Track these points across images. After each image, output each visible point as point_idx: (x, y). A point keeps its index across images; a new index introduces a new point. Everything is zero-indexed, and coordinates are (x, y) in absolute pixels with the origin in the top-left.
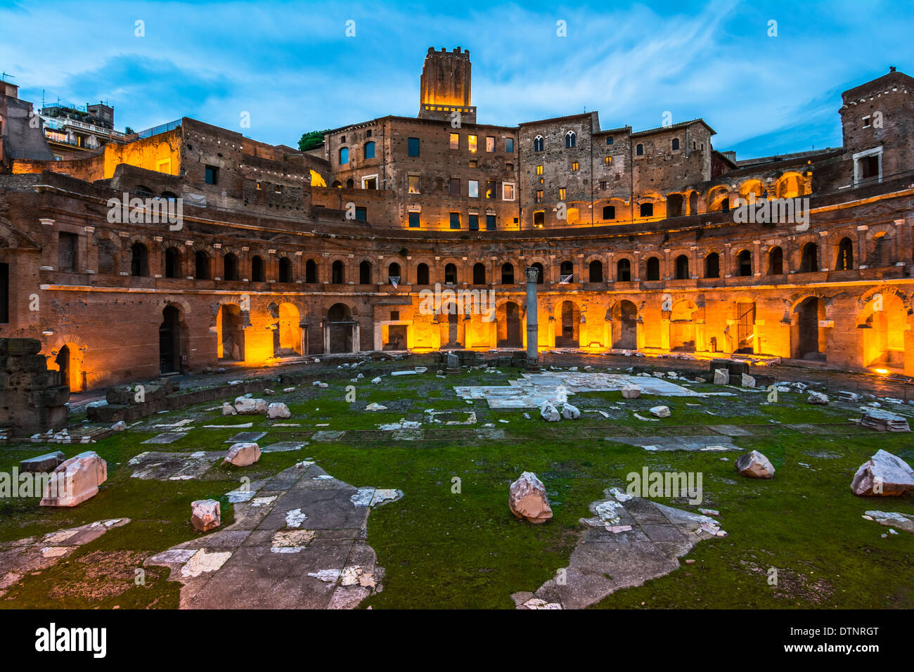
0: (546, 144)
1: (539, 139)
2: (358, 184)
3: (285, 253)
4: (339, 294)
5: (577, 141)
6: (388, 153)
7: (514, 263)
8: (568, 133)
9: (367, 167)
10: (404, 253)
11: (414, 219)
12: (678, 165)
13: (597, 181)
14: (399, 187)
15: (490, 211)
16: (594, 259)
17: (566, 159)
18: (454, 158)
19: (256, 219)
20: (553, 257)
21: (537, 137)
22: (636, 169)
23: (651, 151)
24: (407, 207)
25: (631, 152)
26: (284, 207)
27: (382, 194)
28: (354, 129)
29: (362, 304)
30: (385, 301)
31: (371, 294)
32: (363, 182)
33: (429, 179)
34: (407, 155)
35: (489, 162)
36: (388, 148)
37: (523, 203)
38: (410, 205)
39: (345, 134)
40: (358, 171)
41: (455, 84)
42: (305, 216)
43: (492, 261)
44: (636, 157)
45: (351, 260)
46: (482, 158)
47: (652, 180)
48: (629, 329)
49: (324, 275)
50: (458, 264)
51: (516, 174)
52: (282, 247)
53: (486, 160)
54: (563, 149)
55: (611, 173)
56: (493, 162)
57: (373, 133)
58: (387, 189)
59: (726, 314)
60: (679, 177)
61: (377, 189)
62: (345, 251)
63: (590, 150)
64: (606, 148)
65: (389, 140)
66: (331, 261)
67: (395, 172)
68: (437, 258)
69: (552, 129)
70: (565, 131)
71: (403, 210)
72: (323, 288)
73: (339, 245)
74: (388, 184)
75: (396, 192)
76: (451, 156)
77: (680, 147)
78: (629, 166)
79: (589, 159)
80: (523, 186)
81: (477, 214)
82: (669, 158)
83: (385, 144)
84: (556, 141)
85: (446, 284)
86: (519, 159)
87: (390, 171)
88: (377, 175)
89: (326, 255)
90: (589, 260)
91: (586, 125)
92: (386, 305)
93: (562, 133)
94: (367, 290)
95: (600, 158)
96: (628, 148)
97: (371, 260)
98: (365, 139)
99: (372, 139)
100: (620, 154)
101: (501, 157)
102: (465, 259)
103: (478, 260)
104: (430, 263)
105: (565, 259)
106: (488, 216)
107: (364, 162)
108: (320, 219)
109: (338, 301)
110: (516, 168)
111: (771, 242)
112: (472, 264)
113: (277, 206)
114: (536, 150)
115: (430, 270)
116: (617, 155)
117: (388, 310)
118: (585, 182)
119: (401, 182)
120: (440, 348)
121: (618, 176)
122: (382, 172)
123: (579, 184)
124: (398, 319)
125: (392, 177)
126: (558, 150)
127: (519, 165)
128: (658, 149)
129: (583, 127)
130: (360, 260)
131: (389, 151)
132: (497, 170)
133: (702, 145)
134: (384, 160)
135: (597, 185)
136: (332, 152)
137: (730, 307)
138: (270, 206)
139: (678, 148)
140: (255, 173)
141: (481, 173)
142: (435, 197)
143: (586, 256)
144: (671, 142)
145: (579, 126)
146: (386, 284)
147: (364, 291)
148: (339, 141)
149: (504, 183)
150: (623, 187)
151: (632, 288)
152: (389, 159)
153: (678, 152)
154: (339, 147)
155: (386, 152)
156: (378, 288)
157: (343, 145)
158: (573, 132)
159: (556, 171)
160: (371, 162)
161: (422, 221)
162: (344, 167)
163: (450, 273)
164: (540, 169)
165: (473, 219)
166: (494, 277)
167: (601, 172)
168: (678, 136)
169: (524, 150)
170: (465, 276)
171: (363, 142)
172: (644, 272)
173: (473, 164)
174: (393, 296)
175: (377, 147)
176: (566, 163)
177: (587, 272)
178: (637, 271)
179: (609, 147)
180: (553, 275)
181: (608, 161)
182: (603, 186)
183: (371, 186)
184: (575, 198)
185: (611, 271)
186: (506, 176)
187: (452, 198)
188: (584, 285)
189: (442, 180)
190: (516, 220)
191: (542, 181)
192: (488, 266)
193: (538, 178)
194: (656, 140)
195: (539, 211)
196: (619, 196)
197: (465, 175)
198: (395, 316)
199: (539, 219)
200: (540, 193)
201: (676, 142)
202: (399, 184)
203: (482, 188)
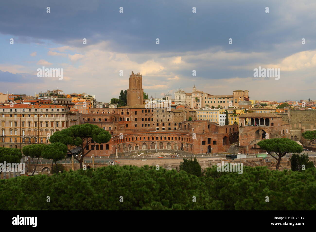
0: (159, 111)
4: (130, 142)
5: (164, 111)
7: (154, 137)
9: (127, 116)
10: (138, 136)
11: (136, 126)
12: (180, 118)
15: (149, 123)
18: (143, 114)
20: (159, 136)
21: (157, 110)
22: (174, 118)
23: (176, 115)
25: (173, 114)
27: (130, 122)
28: (125, 109)
29: (133, 144)
30: (135, 143)
32: (126, 119)
33: (138, 118)
34: (135, 114)
35: (149, 114)
36: (131, 113)
37: (155, 122)
38: (135, 123)
40: (125, 116)
44: (174, 116)
45: (131, 137)
47: (176, 120)
48: (170, 146)
49: (128, 140)
50: (145, 137)
51: (153, 116)
53: (148, 114)
55: (170, 118)
58: (131, 120)
59: (180, 145)
60: (180, 120)
63: (166, 113)
69: (160, 109)
70: (162, 110)
72: (128, 142)
78: (173, 117)
79: (166, 115)
80: (155, 119)
85: (144, 140)
87: (132, 117)
88: (129, 118)
89: (128, 137)
90: (164, 136)
94: (133, 142)
97: (134, 137)
99: (128, 111)
101: (151, 113)
104: (141, 137)
105: (161, 136)
110: (153, 115)
112: (148, 137)
114: (157, 112)
117: (136, 144)
118: (166, 119)
121: (171, 119)
126: (161, 113)
129: (165, 109)
132: (150, 116)
141: (147, 117)
142: (139, 121)
146: (136, 140)
148: (122, 110)
149: (151, 118)
152: (132, 115)
153: (180, 116)
156: (134, 141)
157: (122, 111)
159: (161, 116)
160: (128, 115)
161: (137, 126)
162: (123, 115)
163: (144, 138)
164: (158, 116)
165: (146, 125)
166: (151, 139)
167: (168, 118)
168: (180, 113)
169: (155, 112)
170: (146, 139)
171: (126, 112)
172: (172, 139)
173: (146, 115)
174: (137, 142)
175: (129, 113)
176: (162, 115)
177: (164, 138)
178: (171, 138)
179: (169, 113)
180: (159, 139)
181: (169, 116)
182: (169, 120)
183: (128, 119)
184: (164, 122)
185: (167, 138)
186: (152, 117)
187: (142, 121)
188: (164, 140)
189: (141, 118)
190: (153, 125)
191: (158, 118)
192: (150, 137)
193: (157, 117)
194: (177, 113)
195: (158, 123)
196: (171, 122)
197: (144, 117)
198: (137, 145)
199: (158, 125)
200: (158, 120)
201: (180, 114)
202: (133, 120)
203: (147, 119)
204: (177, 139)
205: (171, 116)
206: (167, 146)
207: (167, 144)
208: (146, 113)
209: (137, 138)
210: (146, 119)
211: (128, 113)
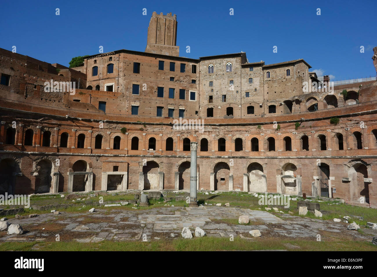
0: (215, 69)
1: (211, 66)
2: (103, 88)
3: (48, 128)
4: (81, 155)
5: (233, 68)
6: (121, 71)
7: (191, 140)
8: (228, 64)
9: (108, 79)
10: (124, 131)
11: (135, 110)
12: (289, 84)
13: (244, 92)
14: (127, 91)
15: (181, 106)
16: (238, 137)
17: (227, 79)
18: (160, 75)
19: (31, 107)
20: (213, 135)
21: (210, 65)
22: (266, 86)
23: (274, 76)
24: (131, 102)
25: (263, 76)
26: (50, 100)
27: (116, 95)
28: (102, 56)
29: (95, 161)
30: (110, 159)
31: (102, 155)
32: (106, 87)
34: (132, 72)
35: (182, 79)
36: (121, 68)
37: (201, 103)
38: (133, 101)
39: (96, 59)
40: (103, 80)
41: (168, 33)
42: (64, 107)
43: (177, 137)
44: (266, 79)
45: (90, 134)
46: (178, 76)
47: (275, 92)
48: (259, 180)
50: (157, 138)
51: (197, 86)
52: (46, 125)
53: (180, 77)
54: (224, 73)
55: (252, 87)
56: (184, 79)
57: (113, 59)
58: (119, 91)
59: (313, 172)
60: (290, 91)
61: (113, 91)
62: (87, 128)
63: (240, 74)
64: (249, 73)
65: (122, 63)
66: (77, 134)
67: (125, 82)
68: (144, 134)
69: (219, 61)
70: (226, 63)
71: (128, 104)
72: (71, 150)
73: (83, 124)
74: (120, 89)
75: (125, 93)
76: (159, 74)
77: (291, 74)
78: (262, 84)
79: (239, 79)
80: (201, 93)
81: (173, 108)
82: (285, 80)
83: (120, 65)
84: (221, 68)
85: (149, 150)
86: (199, 77)
87: (122, 81)
88: (114, 83)
89: (74, 130)
90: (235, 138)
91: (238, 60)
92: (111, 162)
93: (224, 64)
94: (99, 152)
95: (245, 79)
96: (262, 73)
97: (102, 134)
98: (108, 62)
99: (112, 62)
100: (257, 77)
101: (189, 76)
102: (161, 135)
103: (169, 136)
104: (139, 137)
105: (220, 137)
106: (180, 110)
107: (106, 75)
108: (73, 109)
109: (80, 158)
110: (197, 82)
111: (337, 131)
112: (165, 138)
113: (46, 100)
114: (209, 72)
115: (139, 141)
116: (255, 77)
117: (111, 166)
118: (237, 92)
119: (128, 88)
120: (143, 190)
121: (256, 90)
122: (117, 82)
123: (234, 93)
124: (117, 171)
125: (123, 85)
126: (222, 73)
127: (199, 80)
128: (278, 75)
129: (236, 61)
130: (95, 134)
131: (122, 69)
132: (186, 83)
133: (303, 73)
134: (119, 75)
135: (244, 94)
136: (88, 68)
137: (315, 169)
138: (42, 99)
139: (289, 75)
140: (34, 80)
141: (176, 85)
142: (149, 98)
143: (233, 136)
144: (286, 71)
145: (233, 60)
146: (112, 149)
147: (97, 153)
148: (93, 63)
149: (190, 91)
150: (259, 96)
151: (259, 155)
152: (121, 74)
153: (289, 77)
154: (93, 66)
155: (120, 70)
157: (95, 65)
158: (230, 63)
159: (220, 85)
160: (111, 75)
161: (140, 111)
162: (96, 77)
163: (152, 143)
164: (211, 83)
165: (171, 111)
166: (178, 147)
167: (246, 87)
168: (290, 68)
169: (202, 72)
170: (161, 145)
171: (107, 64)
172: (266, 146)
173: (172, 79)
174: (115, 156)
175: (115, 67)
176: (226, 81)
177: (233, 145)
178: (262, 145)
179: (251, 72)
180: (214, 146)
181: (251, 80)
182: (247, 94)
183: (110, 88)
184: (231, 101)
185: (247, 145)
186: (192, 87)
187: (159, 98)
188: (232, 153)
189: (153, 88)
190: (197, 112)
191: (212, 90)
192: (175, 139)
193: (210, 88)
194: (277, 70)
195: (210, 107)
196: (256, 101)
197: (167, 85)
198: (116, 169)
199: (210, 112)
200: (211, 98)
201: (288, 71)
202: (127, 89)
203: (177, 93)
204: (296, 144)
205: (257, 82)
206: (245, 179)
207: (245, 171)
208: (172, 72)
209: (117, 140)
210: (172, 90)
211: (110, 69)
